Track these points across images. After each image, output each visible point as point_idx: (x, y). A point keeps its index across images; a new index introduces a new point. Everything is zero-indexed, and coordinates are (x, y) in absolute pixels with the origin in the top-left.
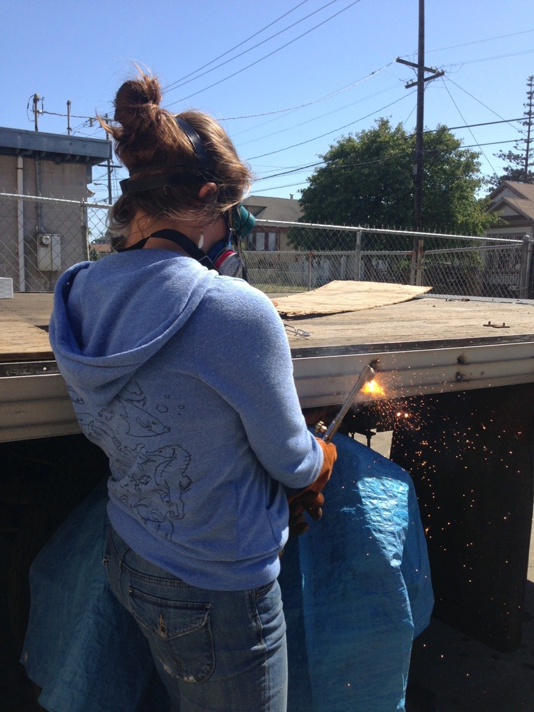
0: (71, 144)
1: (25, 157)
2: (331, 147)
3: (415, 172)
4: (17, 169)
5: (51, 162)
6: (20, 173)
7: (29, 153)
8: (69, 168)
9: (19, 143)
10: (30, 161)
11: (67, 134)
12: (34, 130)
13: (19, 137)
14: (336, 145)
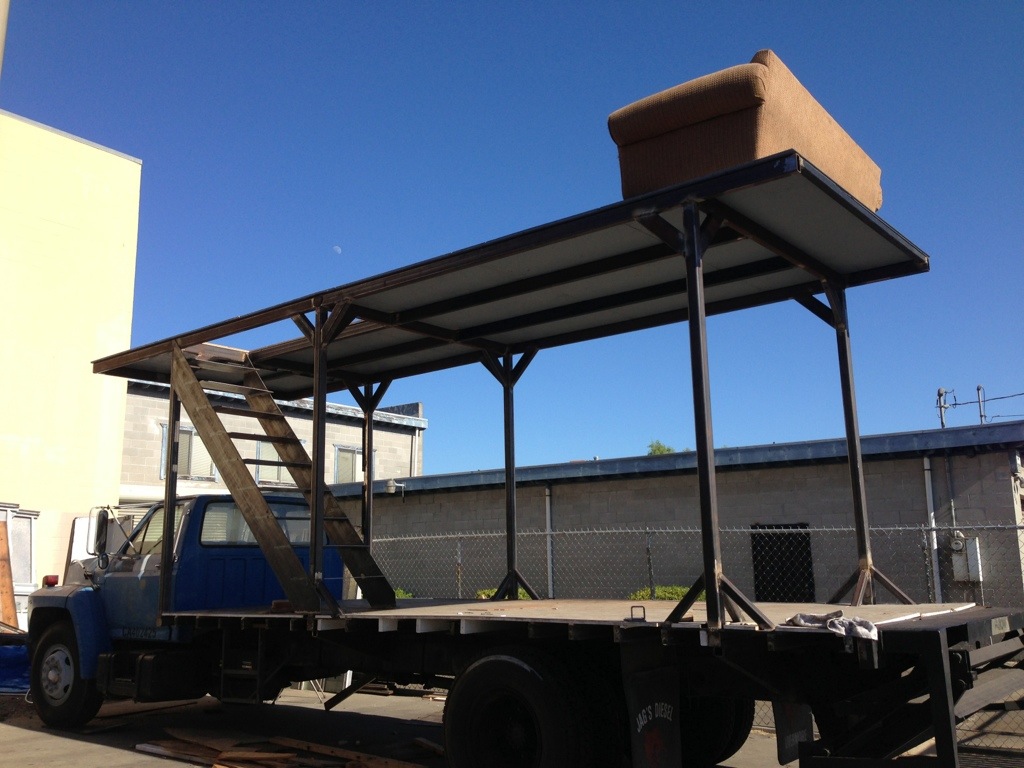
0: (974, 434)
1: (930, 457)
4: (924, 470)
5: (964, 457)
6: (927, 475)
7: (932, 452)
8: (984, 458)
9: (916, 446)
10: (938, 460)
11: (979, 423)
12: (940, 427)
13: (915, 439)
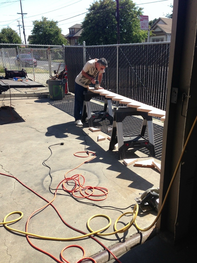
2: (90, 5)
3: (116, 15)
14: (92, 5)
